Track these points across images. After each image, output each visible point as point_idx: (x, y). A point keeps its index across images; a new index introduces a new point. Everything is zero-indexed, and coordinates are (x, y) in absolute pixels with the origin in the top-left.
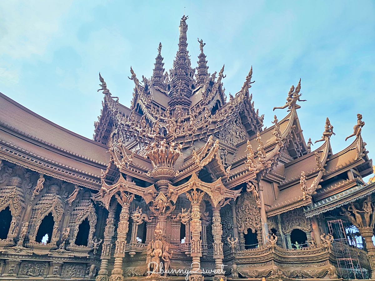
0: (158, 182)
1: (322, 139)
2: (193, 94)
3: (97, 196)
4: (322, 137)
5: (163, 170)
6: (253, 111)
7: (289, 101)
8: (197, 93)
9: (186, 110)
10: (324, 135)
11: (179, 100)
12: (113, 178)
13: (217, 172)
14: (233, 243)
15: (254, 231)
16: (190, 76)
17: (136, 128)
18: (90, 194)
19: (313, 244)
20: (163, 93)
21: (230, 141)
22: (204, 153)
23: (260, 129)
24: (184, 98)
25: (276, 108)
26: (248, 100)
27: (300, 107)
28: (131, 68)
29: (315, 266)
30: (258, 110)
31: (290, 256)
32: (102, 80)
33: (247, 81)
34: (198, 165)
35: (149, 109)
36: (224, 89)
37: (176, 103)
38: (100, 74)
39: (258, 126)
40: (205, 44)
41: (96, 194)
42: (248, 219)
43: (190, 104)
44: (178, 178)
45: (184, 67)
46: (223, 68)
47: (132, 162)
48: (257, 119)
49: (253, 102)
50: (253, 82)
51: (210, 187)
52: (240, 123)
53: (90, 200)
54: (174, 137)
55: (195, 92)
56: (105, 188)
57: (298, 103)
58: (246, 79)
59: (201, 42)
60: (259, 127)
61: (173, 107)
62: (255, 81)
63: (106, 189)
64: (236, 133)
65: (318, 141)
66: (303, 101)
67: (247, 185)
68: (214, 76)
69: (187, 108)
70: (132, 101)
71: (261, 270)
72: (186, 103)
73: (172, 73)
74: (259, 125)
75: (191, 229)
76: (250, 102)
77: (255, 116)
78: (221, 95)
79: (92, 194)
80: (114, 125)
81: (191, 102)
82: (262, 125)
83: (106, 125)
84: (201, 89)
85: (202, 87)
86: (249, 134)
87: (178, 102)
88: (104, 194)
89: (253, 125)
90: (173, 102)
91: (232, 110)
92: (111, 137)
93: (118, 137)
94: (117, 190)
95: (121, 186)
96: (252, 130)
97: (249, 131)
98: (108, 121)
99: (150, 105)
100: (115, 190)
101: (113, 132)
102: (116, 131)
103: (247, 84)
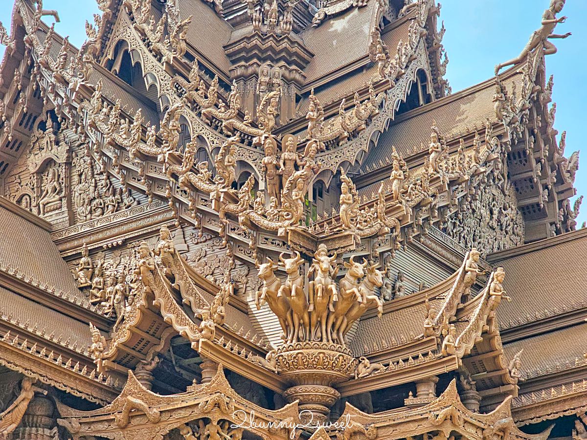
0: (298, 388)
2: (319, 25)
3: (92, 420)
5: (321, 355)
6: (549, 140)
8: (338, 25)
9: (293, 86)
11: (270, 43)
12: (133, 357)
13: (480, 369)
17: (194, 178)
18: (55, 408)
21: (474, 240)
22: (452, 308)
23: (565, 203)
24: (289, 39)
26: (542, 98)
30: (564, 136)
33: (543, 30)
34: (449, 355)
35: (181, 79)
36: (443, 30)
37: (256, 51)
39: (558, 193)
41: (85, 413)
43: (307, 62)
44: (364, 381)
47: (223, 317)
48: (557, 168)
49: (554, 105)
50: (564, 37)
51: (482, 426)
52: (504, 179)
53: (55, 430)
54: (353, 242)
55: (327, 18)
56: (139, 401)
58: (543, 24)
60: (562, 196)
61: (246, 67)
62: (569, 34)
63: (146, 406)
64: (492, 213)
67: (577, 422)
69: (298, 77)
70: (92, 22)
72: (295, 58)
74: (561, 188)
76: (545, 107)
77: (556, 155)
78: (431, 49)
79: (63, 409)
80: (43, 126)
81: (313, 55)
82: (570, 191)
83: (13, 121)
84: (356, 11)
85: (361, 8)
86: (524, 214)
87: (266, 50)
88: (130, 418)
89: (546, 187)
90: (244, 49)
91: (500, 137)
92: (32, 169)
93: (69, 177)
94: (197, 414)
95: (217, 405)
96: (538, 205)
97: (528, 207)
98: (23, 107)
99: (184, 60)
100: (189, 411)
101: (44, 155)
102: (60, 153)
103: (544, 40)
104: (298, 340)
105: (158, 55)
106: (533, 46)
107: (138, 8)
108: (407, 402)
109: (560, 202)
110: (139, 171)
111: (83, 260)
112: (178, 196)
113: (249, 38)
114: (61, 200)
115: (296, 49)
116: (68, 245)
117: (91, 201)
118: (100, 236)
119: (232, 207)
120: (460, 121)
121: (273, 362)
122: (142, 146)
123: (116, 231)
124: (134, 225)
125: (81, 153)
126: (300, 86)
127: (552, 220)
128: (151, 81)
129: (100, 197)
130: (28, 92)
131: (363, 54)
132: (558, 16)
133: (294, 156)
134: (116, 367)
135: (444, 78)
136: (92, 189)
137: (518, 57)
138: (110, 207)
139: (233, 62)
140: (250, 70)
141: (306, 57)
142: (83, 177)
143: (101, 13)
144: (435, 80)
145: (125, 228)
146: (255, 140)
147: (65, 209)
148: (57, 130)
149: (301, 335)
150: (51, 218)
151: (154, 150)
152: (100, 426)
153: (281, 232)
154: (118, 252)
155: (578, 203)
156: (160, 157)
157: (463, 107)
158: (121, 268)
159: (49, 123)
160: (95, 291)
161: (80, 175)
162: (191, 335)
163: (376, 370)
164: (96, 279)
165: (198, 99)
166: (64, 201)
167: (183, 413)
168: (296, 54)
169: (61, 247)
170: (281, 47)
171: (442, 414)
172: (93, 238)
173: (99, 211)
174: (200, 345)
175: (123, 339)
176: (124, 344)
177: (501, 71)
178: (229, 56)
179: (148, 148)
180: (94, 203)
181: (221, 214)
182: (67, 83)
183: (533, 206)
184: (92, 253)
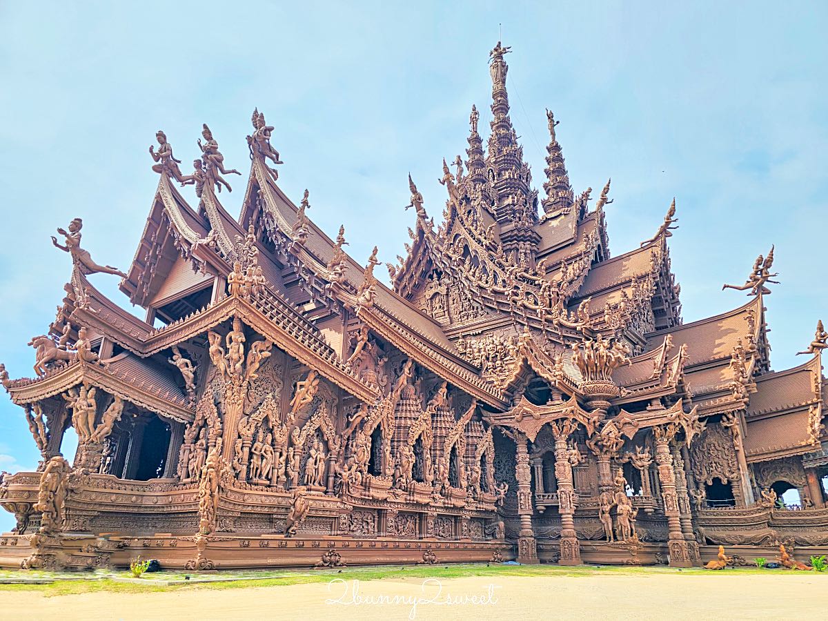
0: (593, 402)
1: (809, 350)
2: (543, 223)
3: (501, 418)
4: (809, 348)
7: (756, 280)
8: (554, 223)
10: (812, 345)
11: (523, 233)
14: (699, 497)
15: (725, 482)
16: (527, 181)
19: (809, 502)
20: (490, 214)
21: (639, 328)
23: (675, 308)
24: (531, 231)
25: (728, 287)
27: (769, 293)
28: (444, 163)
29: (814, 531)
31: (778, 518)
32: (413, 188)
33: (665, 225)
34: (671, 386)
35: (491, 253)
37: (516, 237)
38: (410, 176)
39: (672, 304)
40: (558, 122)
41: (496, 415)
42: (714, 465)
43: (539, 241)
44: (625, 398)
45: (513, 160)
46: (608, 186)
48: (672, 291)
50: (675, 228)
55: (547, 219)
56: (529, 409)
57: (766, 285)
58: (664, 222)
59: (550, 117)
60: (674, 305)
61: (511, 245)
62: (678, 227)
63: (532, 411)
65: (801, 353)
66: (775, 282)
67: (723, 416)
68: (586, 195)
69: (536, 249)
70: (441, 225)
71: (749, 535)
72: (534, 240)
73: (492, 171)
74: (673, 301)
75: (660, 477)
77: (671, 285)
79: (485, 413)
80: (431, 277)
81: (541, 238)
82: (678, 302)
83: (418, 275)
84: (563, 217)
85: (565, 215)
86: (655, 314)
87: (520, 237)
88: (523, 416)
89: (666, 301)
90: (510, 236)
91: (654, 278)
92: (428, 297)
93: (448, 301)
94: (560, 416)
95: (572, 411)
96: (663, 309)
97: (657, 310)
98: (422, 268)
99: (493, 244)
100: (556, 415)
101: (434, 291)
102: (443, 290)
103: (665, 230)
104: (592, 379)
105: (479, 241)
106: (661, 233)
107: (467, 219)
108: (648, 408)
109: (673, 308)
110: (493, 299)
111: (460, 340)
112: (515, 311)
113: (512, 231)
114: (444, 312)
115: (534, 235)
116: (451, 333)
117: (460, 313)
118: (468, 329)
119: (549, 316)
120: (625, 270)
121: (582, 390)
122: (480, 282)
123: (477, 327)
124: (487, 324)
125: (453, 289)
126: (537, 253)
127: (670, 317)
128: (474, 254)
129: (465, 310)
130: (425, 261)
131: (570, 237)
132: (673, 218)
133: (557, 290)
134: (507, 393)
135: (608, 248)
136: (461, 307)
137: (653, 238)
138: (472, 316)
139: (504, 243)
140: (513, 246)
141: (539, 239)
142: (455, 301)
143: (446, 221)
144: (604, 249)
145: (482, 325)
146: (536, 282)
147: (447, 316)
148: (439, 279)
149: (593, 377)
150: (440, 320)
151: (502, 289)
152: (506, 421)
153: (578, 328)
154: (479, 337)
155: (680, 308)
156: (506, 293)
157: (624, 263)
158: (481, 344)
159: (435, 275)
160: (469, 355)
161: (454, 300)
162: (550, 379)
163: (630, 393)
164: (468, 350)
165: (503, 263)
166: (446, 312)
167: (553, 415)
168: (535, 238)
169: (446, 334)
170: (521, 234)
171: (674, 415)
172: (464, 330)
173: (466, 317)
174: (557, 383)
175: (512, 380)
176: (511, 382)
177: (643, 245)
178: (502, 239)
179: (499, 288)
180: (462, 314)
181: (543, 320)
182: (450, 258)
183: (659, 310)
184: (464, 337)
